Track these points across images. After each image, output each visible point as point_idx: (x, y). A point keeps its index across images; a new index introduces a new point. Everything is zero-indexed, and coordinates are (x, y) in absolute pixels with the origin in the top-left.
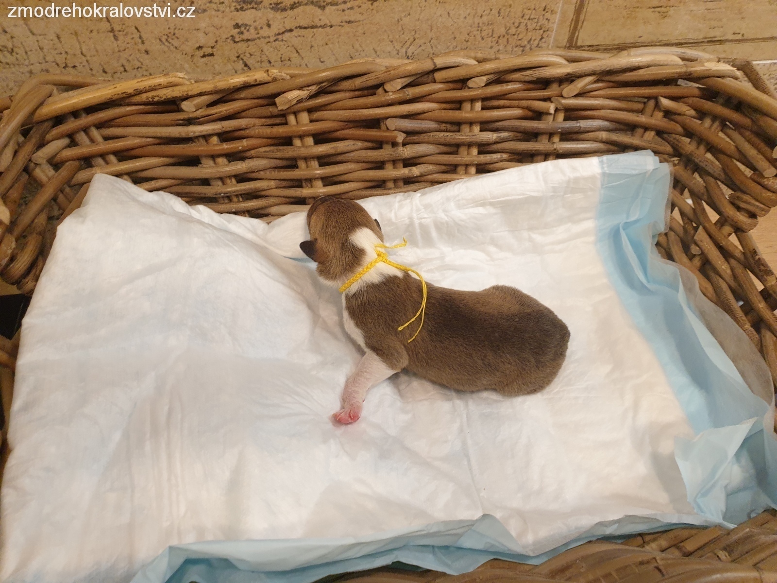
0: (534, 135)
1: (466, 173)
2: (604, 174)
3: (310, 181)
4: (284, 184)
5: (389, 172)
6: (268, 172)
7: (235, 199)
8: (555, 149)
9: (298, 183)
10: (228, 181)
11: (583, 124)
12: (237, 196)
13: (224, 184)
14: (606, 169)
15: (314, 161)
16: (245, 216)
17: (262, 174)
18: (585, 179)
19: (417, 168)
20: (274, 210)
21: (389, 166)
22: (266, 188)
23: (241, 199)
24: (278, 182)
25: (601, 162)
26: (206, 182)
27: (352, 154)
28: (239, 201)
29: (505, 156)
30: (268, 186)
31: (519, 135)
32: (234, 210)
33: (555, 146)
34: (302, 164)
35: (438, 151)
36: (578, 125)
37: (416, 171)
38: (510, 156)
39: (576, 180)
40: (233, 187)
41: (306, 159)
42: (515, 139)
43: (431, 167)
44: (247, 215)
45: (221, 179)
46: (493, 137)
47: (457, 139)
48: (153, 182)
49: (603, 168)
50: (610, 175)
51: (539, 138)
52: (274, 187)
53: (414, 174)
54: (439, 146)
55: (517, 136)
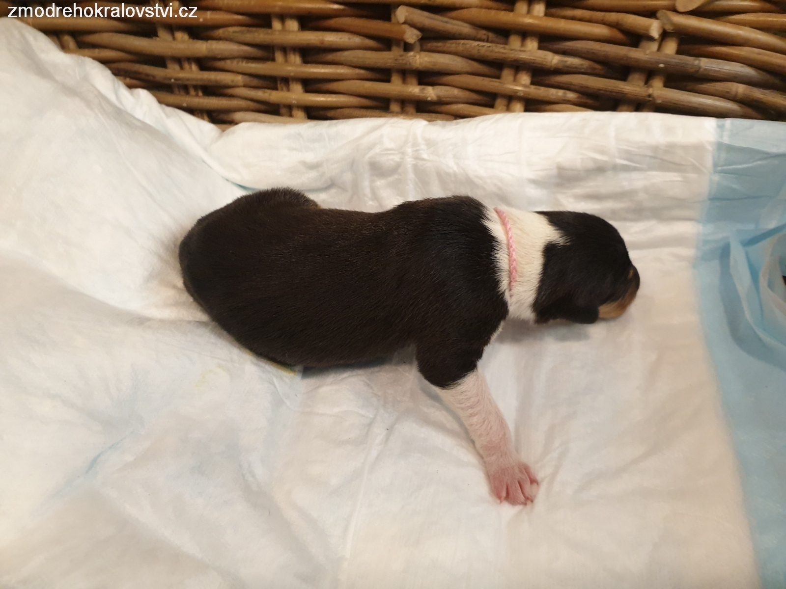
0: (623, 70)
1: (508, 109)
2: (720, 146)
3: (286, 81)
4: (255, 82)
5: (395, 87)
6: (235, 62)
7: (192, 92)
8: (650, 96)
9: (273, 82)
10: (186, 65)
11: (706, 64)
12: (196, 87)
13: (182, 68)
14: (726, 140)
15: (294, 54)
16: (203, 119)
17: (228, 64)
18: (686, 148)
19: (433, 89)
20: (238, 116)
21: (396, 79)
22: (230, 83)
23: (200, 94)
24: (247, 79)
25: (721, 127)
26: (159, 61)
27: (346, 53)
28: (197, 95)
29: (571, 95)
30: (233, 81)
31: (597, 66)
32: (185, 105)
33: (650, 91)
34: (279, 56)
35: (468, 69)
36: (696, 62)
37: (431, 93)
38: (578, 98)
39: (671, 148)
40: (192, 73)
41: (285, 49)
42: (589, 71)
43: (456, 92)
44: (206, 117)
45: (179, 60)
46: (553, 59)
47: (496, 52)
48: (97, 51)
49: (721, 137)
50: (730, 148)
51: (630, 78)
52: (242, 84)
53: (428, 95)
54: (470, 62)
55: (595, 69)
